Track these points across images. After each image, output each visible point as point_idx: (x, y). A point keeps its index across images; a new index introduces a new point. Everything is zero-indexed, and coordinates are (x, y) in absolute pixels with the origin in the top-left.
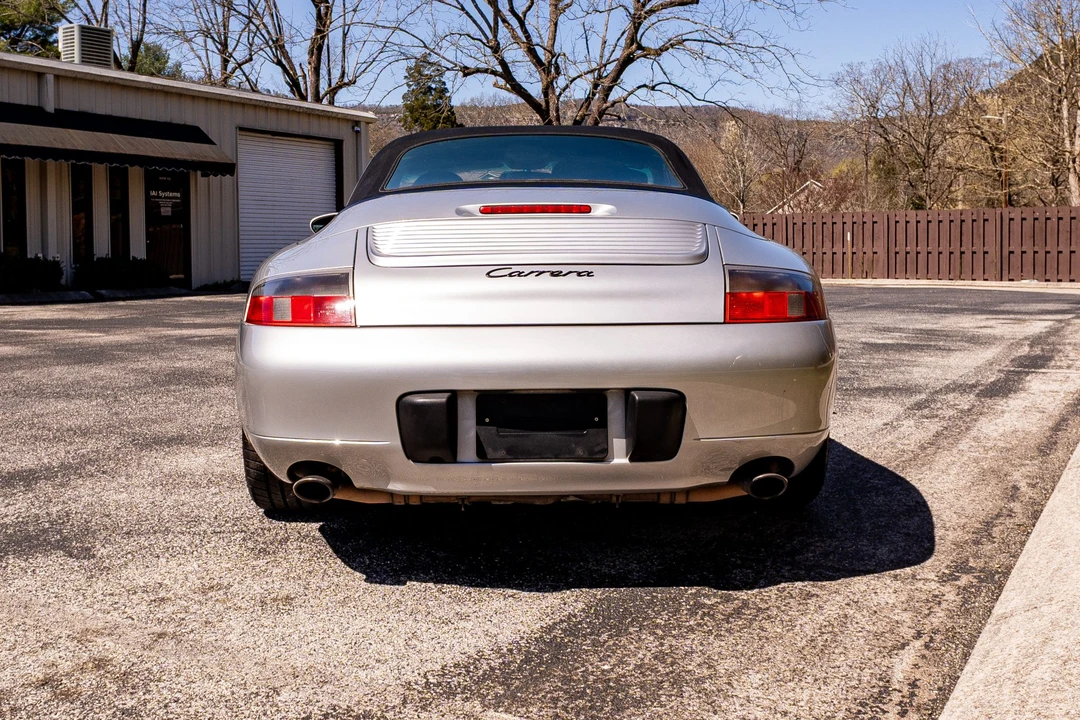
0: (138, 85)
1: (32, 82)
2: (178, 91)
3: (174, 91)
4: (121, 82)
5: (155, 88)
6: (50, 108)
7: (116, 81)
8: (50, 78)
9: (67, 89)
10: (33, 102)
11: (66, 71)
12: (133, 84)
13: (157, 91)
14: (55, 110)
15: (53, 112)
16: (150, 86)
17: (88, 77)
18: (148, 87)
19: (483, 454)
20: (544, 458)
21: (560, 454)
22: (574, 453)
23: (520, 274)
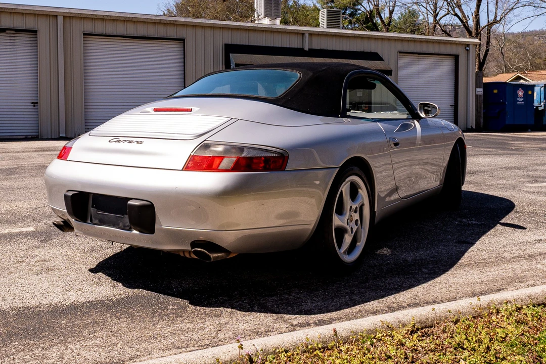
0: (347, 35)
1: (300, 37)
2: (367, 36)
3: (365, 36)
4: (339, 34)
5: (356, 36)
6: (306, 49)
7: (337, 34)
8: (307, 35)
9: (315, 39)
10: (300, 46)
11: (314, 31)
12: (345, 35)
13: (357, 37)
15: (308, 50)
16: (353, 35)
17: (324, 33)
18: (352, 35)
19: (91, 221)
20: (109, 226)
21: (114, 225)
22: (119, 225)
23: (119, 141)
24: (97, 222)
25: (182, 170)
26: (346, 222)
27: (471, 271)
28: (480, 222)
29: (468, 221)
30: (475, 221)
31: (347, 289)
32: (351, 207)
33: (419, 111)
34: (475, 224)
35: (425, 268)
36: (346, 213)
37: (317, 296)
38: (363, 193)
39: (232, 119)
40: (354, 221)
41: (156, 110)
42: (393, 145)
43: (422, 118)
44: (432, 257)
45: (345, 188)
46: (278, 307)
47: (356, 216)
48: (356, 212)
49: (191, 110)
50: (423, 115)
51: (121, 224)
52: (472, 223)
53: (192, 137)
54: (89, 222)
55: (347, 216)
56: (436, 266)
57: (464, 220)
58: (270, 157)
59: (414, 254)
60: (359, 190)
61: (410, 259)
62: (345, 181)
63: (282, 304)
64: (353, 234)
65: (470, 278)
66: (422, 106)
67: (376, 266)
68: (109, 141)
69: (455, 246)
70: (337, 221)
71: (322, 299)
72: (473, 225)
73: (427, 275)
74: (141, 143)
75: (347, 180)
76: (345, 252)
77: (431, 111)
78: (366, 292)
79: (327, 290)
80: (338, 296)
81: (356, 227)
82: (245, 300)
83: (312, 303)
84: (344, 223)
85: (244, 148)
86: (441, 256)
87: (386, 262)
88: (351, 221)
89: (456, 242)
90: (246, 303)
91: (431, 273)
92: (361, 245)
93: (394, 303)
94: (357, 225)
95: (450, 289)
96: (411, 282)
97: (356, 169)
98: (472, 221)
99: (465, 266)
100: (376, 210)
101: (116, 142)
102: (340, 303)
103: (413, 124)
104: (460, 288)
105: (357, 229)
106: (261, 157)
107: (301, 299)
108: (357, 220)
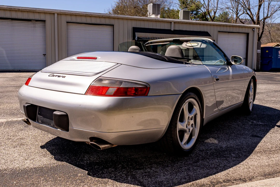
0: (193, 23)
1: (169, 24)
2: (203, 24)
3: (202, 24)
4: (189, 23)
5: (197, 23)
6: (172, 30)
7: (188, 22)
8: (173, 23)
9: (177, 25)
10: (170, 29)
11: (176, 21)
13: (198, 24)
14: (174, 30)
15: (173, 30)
17: (181, 22)
18: (195, 23)
19: (38, 121)
20: (46, 125)
21: (49, 124)
22: (51, 125)
23: (53, 76)
24: (40, 122)
25: (85, 94)
26: (185, 126)
27: (261, 157)
28: (264, 123)
29: (257, 122)
30: (261, 122)
31: (186, 167)
32: (189, 117)
33: (231, 61)
34: (261, 124)
35: (234, 153)
36: (185, 121)
37: (167, 171)
38: (196, 108)
39: (118, 64)
40: (190, 125)
41: (78, 58)
42: (215, 80)
43: (232, 64)
44: (237, 146)
45: (185, 106)
46: (142, 178)
47: (192, 122)
48: (192, 119)
49: (96, 58)
50: (233, 63)
51: (52, 125)
52: (259, 124)
53: (92, 74)
54: (37, 121)
55: (186, 123)
56: (240, 152)
57: (254, 122)
58: (138, 87)
59: (226, 143)
60: (194, 106)
61: (224, 146)
62: (185, 102)
63: (146, 176)
64: (190, 132)
65: (261, 162)
66: (233, 58)
67: (204, 150)
68: (49, 76)
69: (250, 138)
70: (180, 126)
71: (170, 173)
72: (260, 125)
73: (235, 159)
74: (64, 77)
75: (186, 102)
76: (185, 144)
77: (238, 61)
78: (197, 170)
79: (174, 166)
80: (180, 171)
81: (192, 128)
82: (124, 171)
83: (164, 176)
84: (184, 127)
85: (122, 82)
86: (242, 145)
87: (210, 148)
88: (189, 125)
89: (251, 136)
90: (124, 174)
91: (237, 157)
92: (195, 138)
93: (215, 179)
94: (192, 127)
95: (249, 169)
96: (225, 163)
97: (192, 94)
98: (259, 122)
99: (258, 153)
100: (204, 118)
101: (52, 76)
102: (181, 177)
103: (227, 68)
104: (255, 169)
105: (193, 129)
106: (133, 88)
107: (158, 172)
108: (192, 124)
